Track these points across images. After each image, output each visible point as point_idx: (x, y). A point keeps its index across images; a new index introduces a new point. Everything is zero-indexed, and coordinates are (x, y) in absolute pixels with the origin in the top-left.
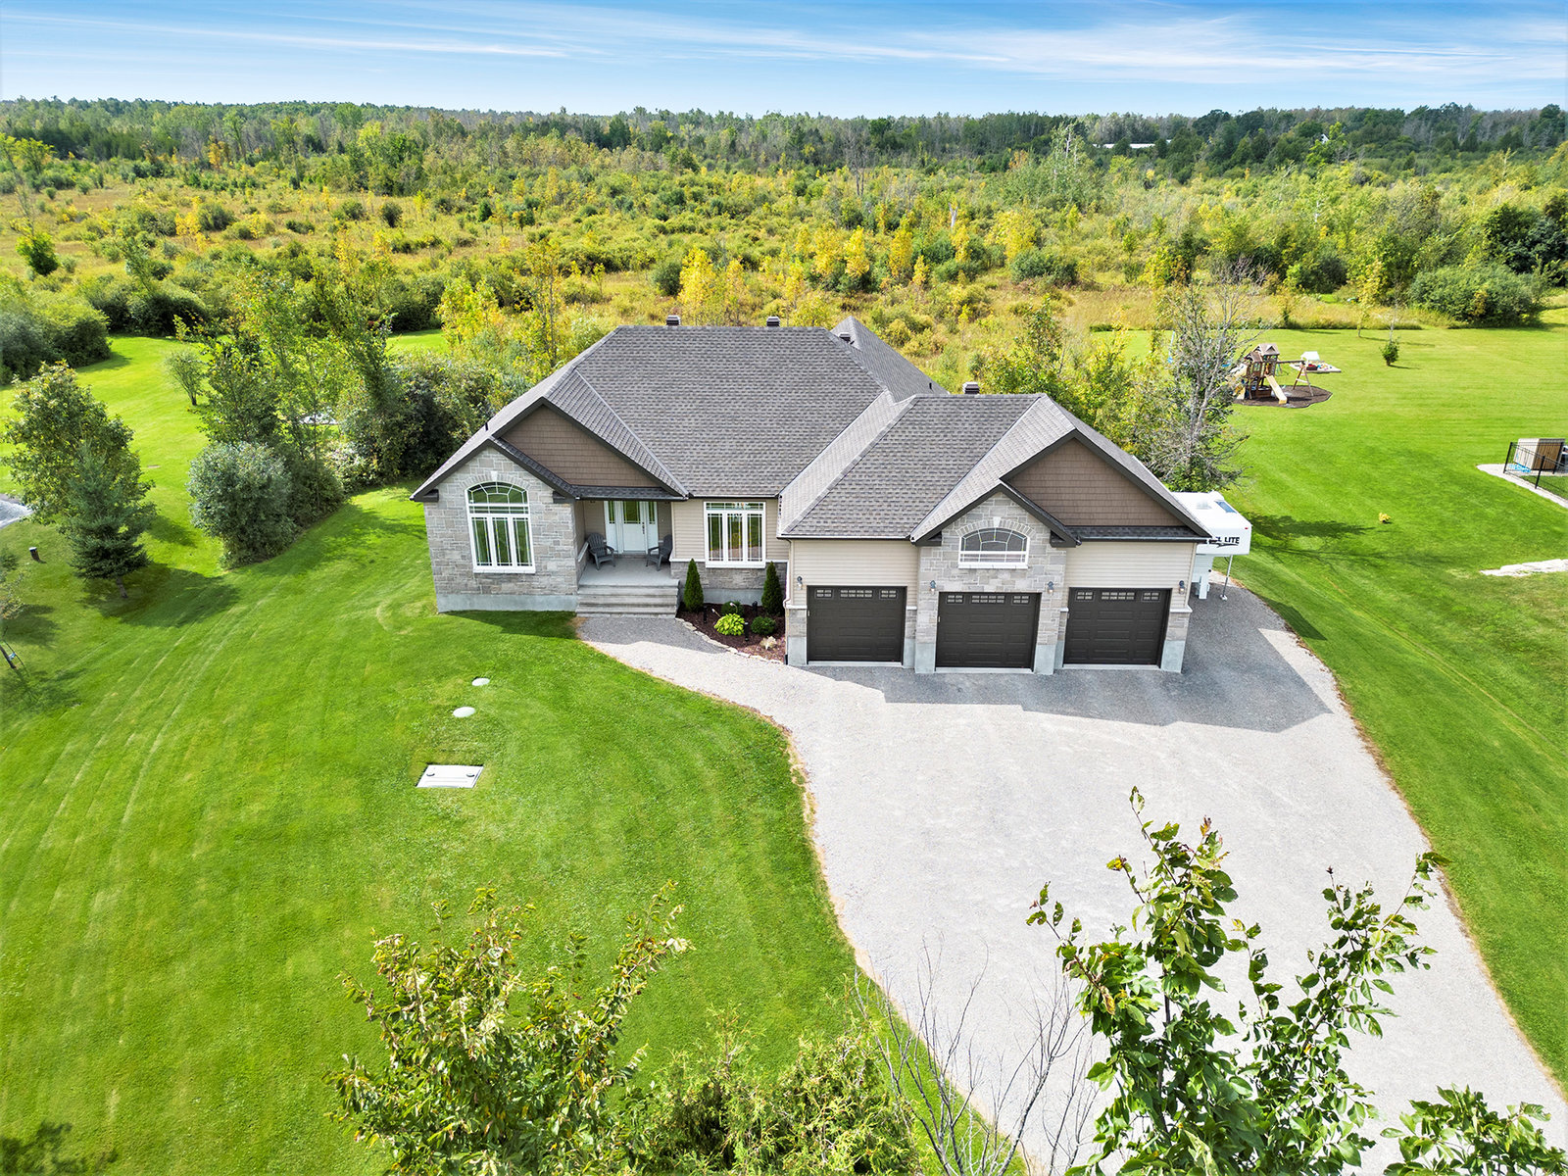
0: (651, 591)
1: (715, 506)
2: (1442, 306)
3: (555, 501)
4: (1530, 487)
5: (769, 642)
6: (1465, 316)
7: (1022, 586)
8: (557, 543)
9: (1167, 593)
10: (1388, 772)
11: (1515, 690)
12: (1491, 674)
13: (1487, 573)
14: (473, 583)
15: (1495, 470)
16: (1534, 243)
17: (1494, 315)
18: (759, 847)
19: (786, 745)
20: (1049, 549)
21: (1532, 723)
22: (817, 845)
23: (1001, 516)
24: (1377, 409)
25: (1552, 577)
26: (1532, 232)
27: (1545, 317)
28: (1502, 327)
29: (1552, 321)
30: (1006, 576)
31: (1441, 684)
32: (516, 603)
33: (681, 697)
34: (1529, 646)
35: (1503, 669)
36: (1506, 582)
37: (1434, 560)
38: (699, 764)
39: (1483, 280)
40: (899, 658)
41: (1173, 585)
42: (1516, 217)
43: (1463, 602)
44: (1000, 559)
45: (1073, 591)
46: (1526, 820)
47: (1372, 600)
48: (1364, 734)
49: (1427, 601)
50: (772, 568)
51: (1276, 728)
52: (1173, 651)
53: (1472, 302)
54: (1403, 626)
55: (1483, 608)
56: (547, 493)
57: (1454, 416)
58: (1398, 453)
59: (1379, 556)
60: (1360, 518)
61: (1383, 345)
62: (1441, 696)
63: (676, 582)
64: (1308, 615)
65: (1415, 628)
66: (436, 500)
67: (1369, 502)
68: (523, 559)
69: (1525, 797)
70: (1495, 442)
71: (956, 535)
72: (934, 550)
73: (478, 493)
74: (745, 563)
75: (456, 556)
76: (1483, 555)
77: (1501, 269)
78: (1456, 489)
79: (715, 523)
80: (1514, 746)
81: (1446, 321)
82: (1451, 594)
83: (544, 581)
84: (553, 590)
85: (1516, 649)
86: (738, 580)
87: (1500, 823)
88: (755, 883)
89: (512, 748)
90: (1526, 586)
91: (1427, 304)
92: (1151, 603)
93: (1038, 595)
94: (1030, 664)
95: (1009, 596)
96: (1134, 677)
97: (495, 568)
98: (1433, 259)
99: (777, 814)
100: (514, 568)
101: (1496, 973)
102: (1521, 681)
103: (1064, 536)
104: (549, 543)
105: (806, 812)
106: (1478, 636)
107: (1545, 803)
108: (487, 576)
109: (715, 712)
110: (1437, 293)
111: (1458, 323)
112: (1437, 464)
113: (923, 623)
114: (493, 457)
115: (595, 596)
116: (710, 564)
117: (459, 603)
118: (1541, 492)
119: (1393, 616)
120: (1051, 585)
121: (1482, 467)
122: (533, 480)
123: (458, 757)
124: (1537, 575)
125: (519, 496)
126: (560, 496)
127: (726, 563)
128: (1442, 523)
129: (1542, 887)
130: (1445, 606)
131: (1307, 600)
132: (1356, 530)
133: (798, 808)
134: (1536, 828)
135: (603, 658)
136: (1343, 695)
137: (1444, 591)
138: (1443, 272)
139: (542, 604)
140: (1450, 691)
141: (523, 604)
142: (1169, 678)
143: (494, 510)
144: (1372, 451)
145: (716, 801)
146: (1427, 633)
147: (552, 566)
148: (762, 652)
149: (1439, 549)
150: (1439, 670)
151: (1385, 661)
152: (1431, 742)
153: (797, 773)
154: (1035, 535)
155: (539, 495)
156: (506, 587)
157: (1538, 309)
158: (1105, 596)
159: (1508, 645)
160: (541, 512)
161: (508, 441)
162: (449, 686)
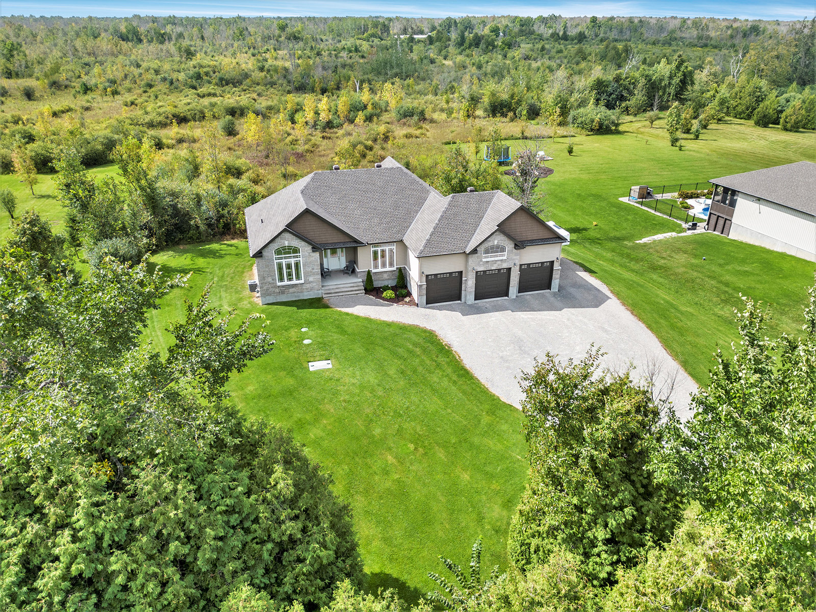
0: (352, 285)
1: (375, 247)
2: (582, 126)
3: (313, 251)
4: (639, 206)
5: (407, 299)
6: (592, 130)
7: (505, 265)
8: (313, 269)
9: (552, 263)
10: (636, 316)
11: (660, 283)
12: (651, 279)
13: (638, 242)
14: (277, 290)
15: (625, 200)
16: (611, 94)
17: (603, 129)
18: (449, 371)
19: (436, 336)
20: (515, 251)
21: (669, 294)
22: (467, 367)
23: (499, 240)
24: (573, 176)
25: (660, 241)
26: (610, 89)
27: (621, 128)
28: (606, 134)
29: (623, 130)
30: (499, 263)
31: (638, 285)
32: (296, 297)
33: (389, 325)
34: (661, 267)
35: (655, 277)
36: (645, 245)
37: (617, 239)
38: (411, 347)
39: (597, 114)
40: (460, 299)
41: (554, 259)
42: (603, 83)
43: (634, 254)
44: (497, 256)
45: (521, 265)
46: (679, 325)
47: (604, 257)
48: (624, 304)
49: (622, 255)
50: (400, 270)
51: (597, 306)
52: (555, 283)
53: (594, 124)
54: (617, 265)
55: (641, 255)
56: (309, 248)
57: (603, 177)
58: (589, 196)
59: (598, 239)
60: (585, 224)
61: (567, 146)
62: (639, 288)
63: (361, 280)
64: (587, 265)
65: (621, 265)
66: (261, 256)
67: (586, 217)
68: (298, 277)
69: (677, 318)
70: (620, 188)
71: (481, 249)
72: (474, 255)
73: (278, 252)
74: (388, 269)
75: (270, 279)
76: (633, 235)
77: (603, 109)
78: (615, 209)
79: (375, 253)
80: (667, 302)
81: (584, 132)
82: (629, 251)
83: (308, 286)
84: (312, 289)
85: (657, 269)
86: (385, 276)
87: (673, 327)
88: (455, 382)
89: (337, 351)
90: (652, 245)
91: (576, 125)
92: (547, 266)
93: (510, 268)
94: (507, 295)
95: (499, 270)
96: (543, 295)
97: (286, 283)
98: (576, 104)
99: (448, 359)
100: (295, 282)
101: (686, 370)
102: (661, 280)
103: (519, 245)
104: (310, 269)
105: (458, 358)
106: (643, 266)
107: (682, 319)
108: (283, 286)
109: (404, 329)
110: (579, 120)
111: (590, 133)
112: (604, 199)
113: (469, 284)
114: (287, 235)
115: (329, 289)
116: (374, 271)
117: (271, 299)
118: (643, 208)
119: (612, 261)
120: (515, 264)
121: (621, 199)
122: (303, 243)
123: (318, 358)
124: (655, 241)
125: (296, 251)
126: (315, 249)
127: (380, 270)
128: (615, 224)
129: (690, 344)
130: (628, 256)
131: (584, 259)
132: (585, 229)
133: (454, 356)
134: (683, 327)
135: (347, 314)
136: (612, 292)
137: (626, 251)
138: (581, 110)
139: (306, 296)
140: (642, 286)
141: (299, 296)
142: (555, 294)
143: (285, 258)
144: (579, 195)
145: (425, 359)
146: (626, 267)
147: (311, 279)
148: (406, 303)
149: (618, 234)
150: (634, 279)
151: (620, 279)
152: (644, 304)
153: (446, 345)
154: (509, 245)
155: (305, 249)
156: (291, 290)
157: (617, 125)
158: (531, 266)
159: (654, 268)
160: (307, 257)
161: (291, 228)
162: (293, 333)
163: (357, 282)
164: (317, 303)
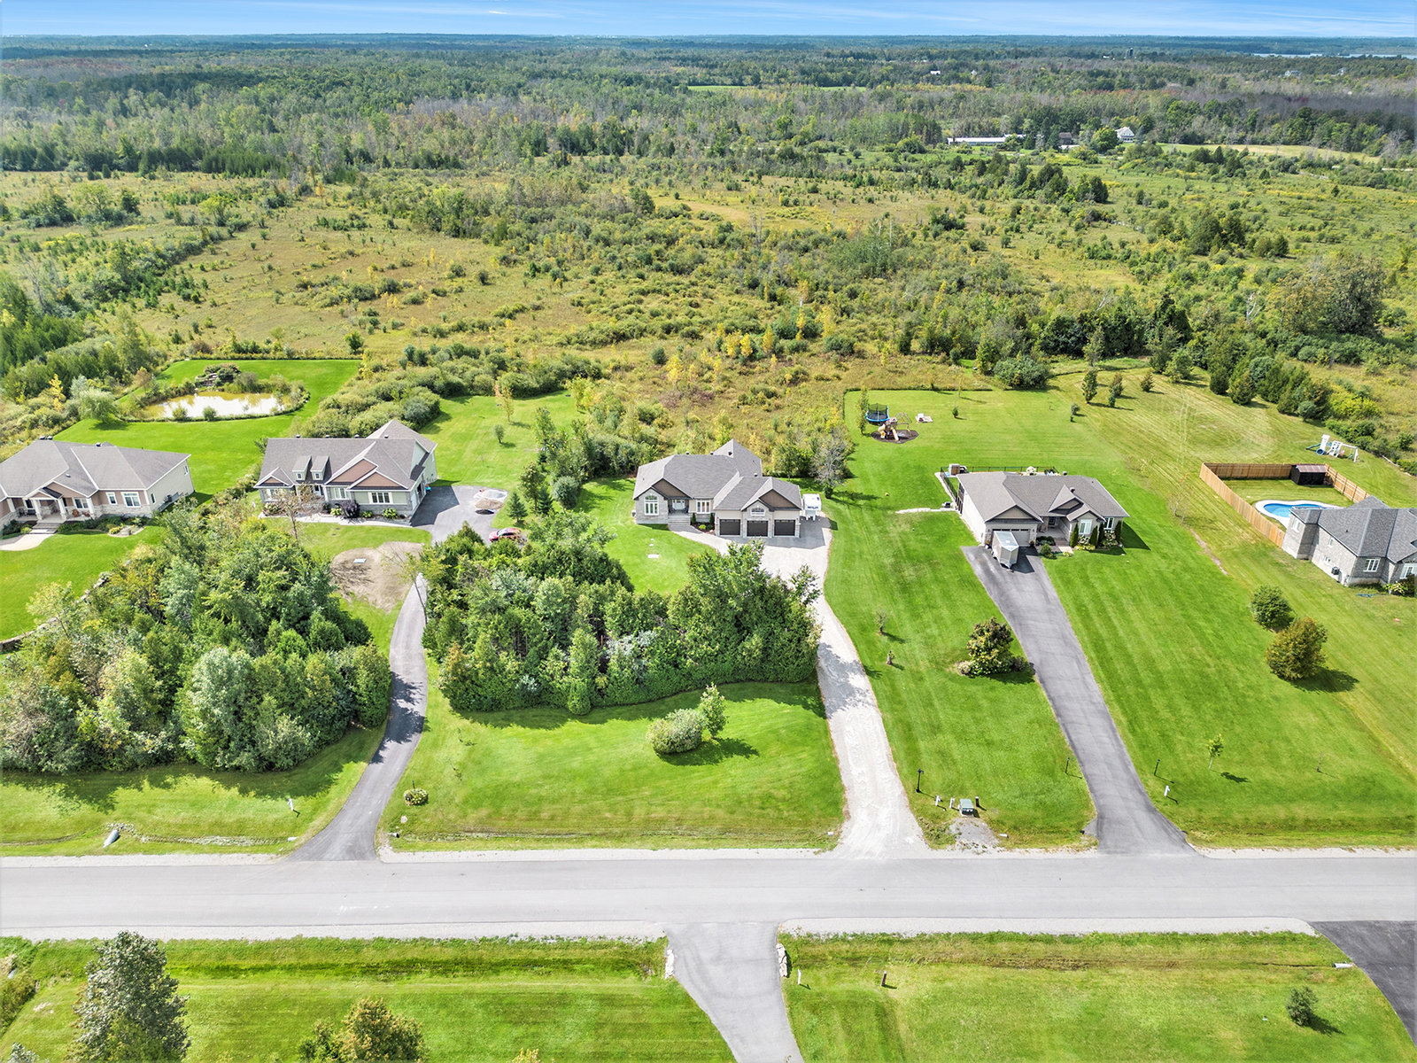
0: (684, 519)
1: (699, 500)
2: (1004, 379)
3: (665, 500)
4: (943, 482)
5: (712, 531)
6: (1011, 385)
7: (764, 519)
8: (664, 509)
9: (794, 521)
11: (874, 541)
13: (897, 512)
14: (644, 518)
15: (939, 474)
16: (1071, 336)
17: (1024, 385)
20: (770, 512)
23: (759, 505)
24: (928, 444)
26: (1070, 330)
27: (1056, 381)
30: (761, 517)
31: (858, 540)
32: (653, 522)
34: (886, 531)
39: (1020, 368)
40: (739, 534)
41: (796, 519)
42: (1063, 322)
44: (759, 514)
45: (775, 521)
49: (875, 520)
50: (712, 514)
52: (797, 532)
55: (886, 522)
56: (663, 498)
57: (952, 448)
58: (914, 468)
60: (881, 494)
62: (854, 542)
63: (690, 517)
64: (839, 524)
66: (638, 500)
68: (656, 512)
71: (750, 509)
72: (746, 512)
73: (647, 498)
74: (706, 513)
75: (641, 512)
76: (902, 506)
79: (699, 504)
81: (1006, 385)
82: (882, 518)
84: (662, 519)
86: (704, 517)
89: (663, 551)
92: (791, 523)
93: (768, 521)
94: (767, 536)
95: (761, 522)
96: (788, 539)
97: (649, 514)
100: (654, 514)
103: (773, 509)
106: (878, 529)
109: (702, 545)
110: (1002, 373)
111: (1009, 387)
112: (922, 473)
113: (744, 527)
114: (652, 491)
115: (672, 520)
116: (697, 513)
117: (640, 522)
119: (864, 524)
120: (770, 519)
122: (660, 495)
123: (653, 553)
124: (907, 513)
125: (656, 499)
127: (701, 513)
128: (902, 496)
131: (842, 520)
132: (876, 498)
135: (677, 535)
136: (831, 542)
139: (660, 522)
142: (796, 539)
143: (650, 502)
146: (868, 528)
147: (663, 514)
148: (710, 533)
149: (893, 504)
151: (849, 536)
154: (766, 509)
155: (660, 498)
156: (651, 519)
158: (782, 522)
160: (661, 503)
161: (654, 487)
162: (646, 541)
163: (688, 517)
164: (664, 527)
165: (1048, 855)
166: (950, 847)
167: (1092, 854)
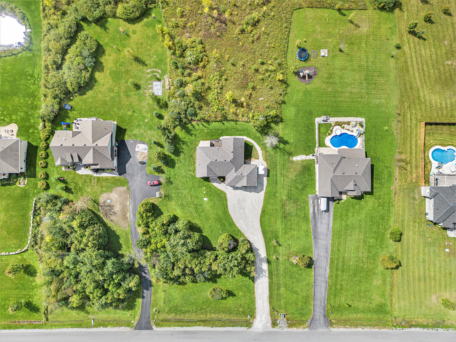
132: (288, 143)
165: (297, 330)
166: (276, 327)
167: (307, 330)
